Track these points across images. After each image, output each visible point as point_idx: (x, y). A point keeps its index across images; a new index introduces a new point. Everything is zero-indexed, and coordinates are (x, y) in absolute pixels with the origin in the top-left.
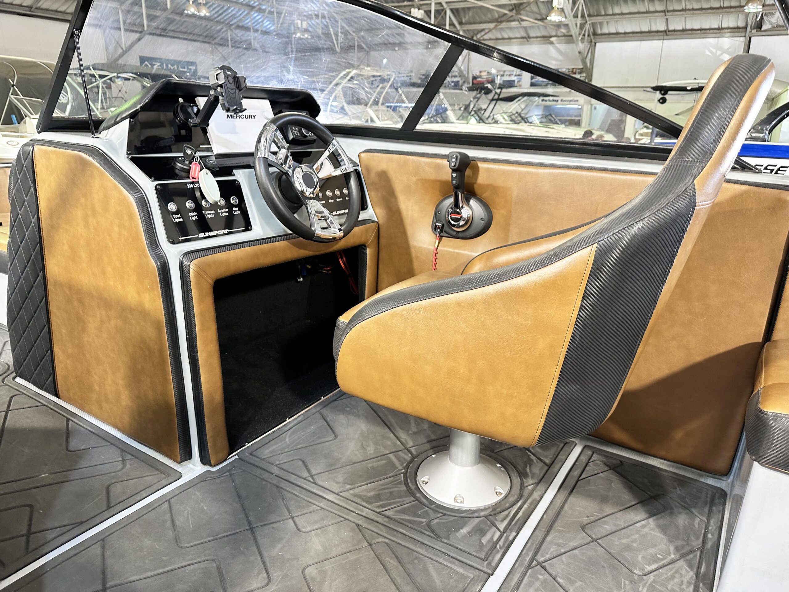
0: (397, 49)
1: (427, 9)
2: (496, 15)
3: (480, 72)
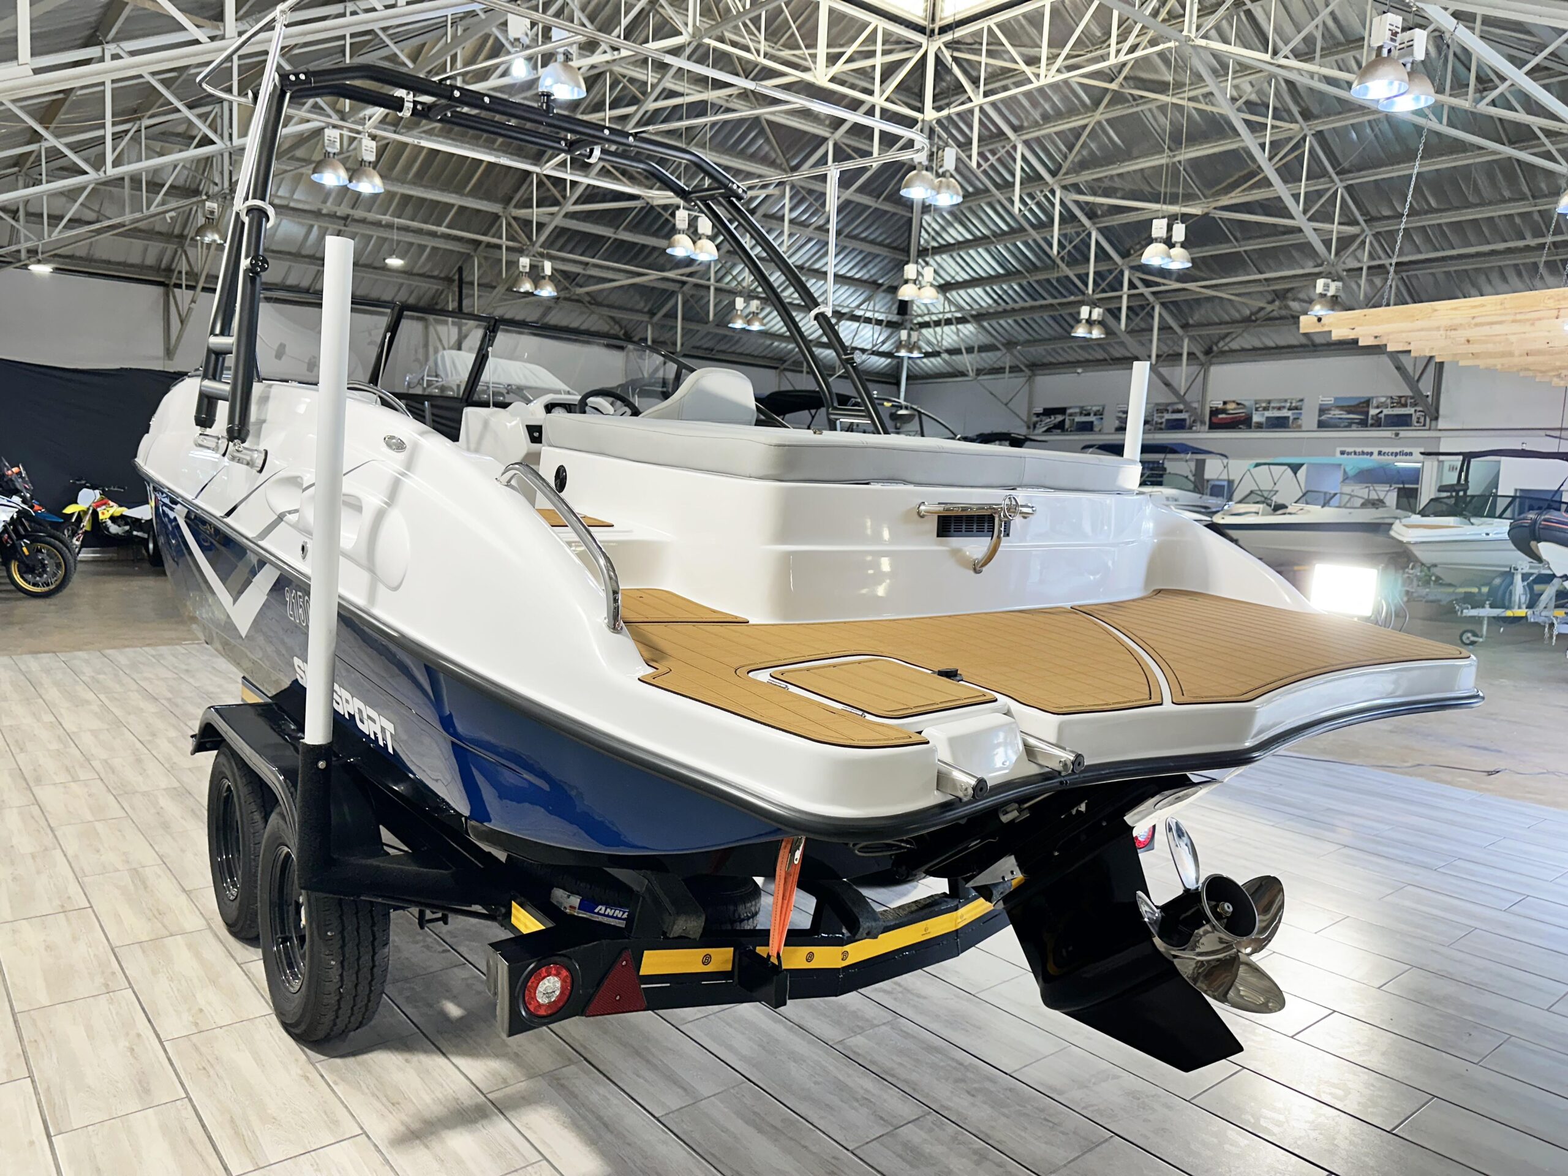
0: (1079, 370)
1: (1112, 306)
2: (1248, 312)
3: (1225, 403)
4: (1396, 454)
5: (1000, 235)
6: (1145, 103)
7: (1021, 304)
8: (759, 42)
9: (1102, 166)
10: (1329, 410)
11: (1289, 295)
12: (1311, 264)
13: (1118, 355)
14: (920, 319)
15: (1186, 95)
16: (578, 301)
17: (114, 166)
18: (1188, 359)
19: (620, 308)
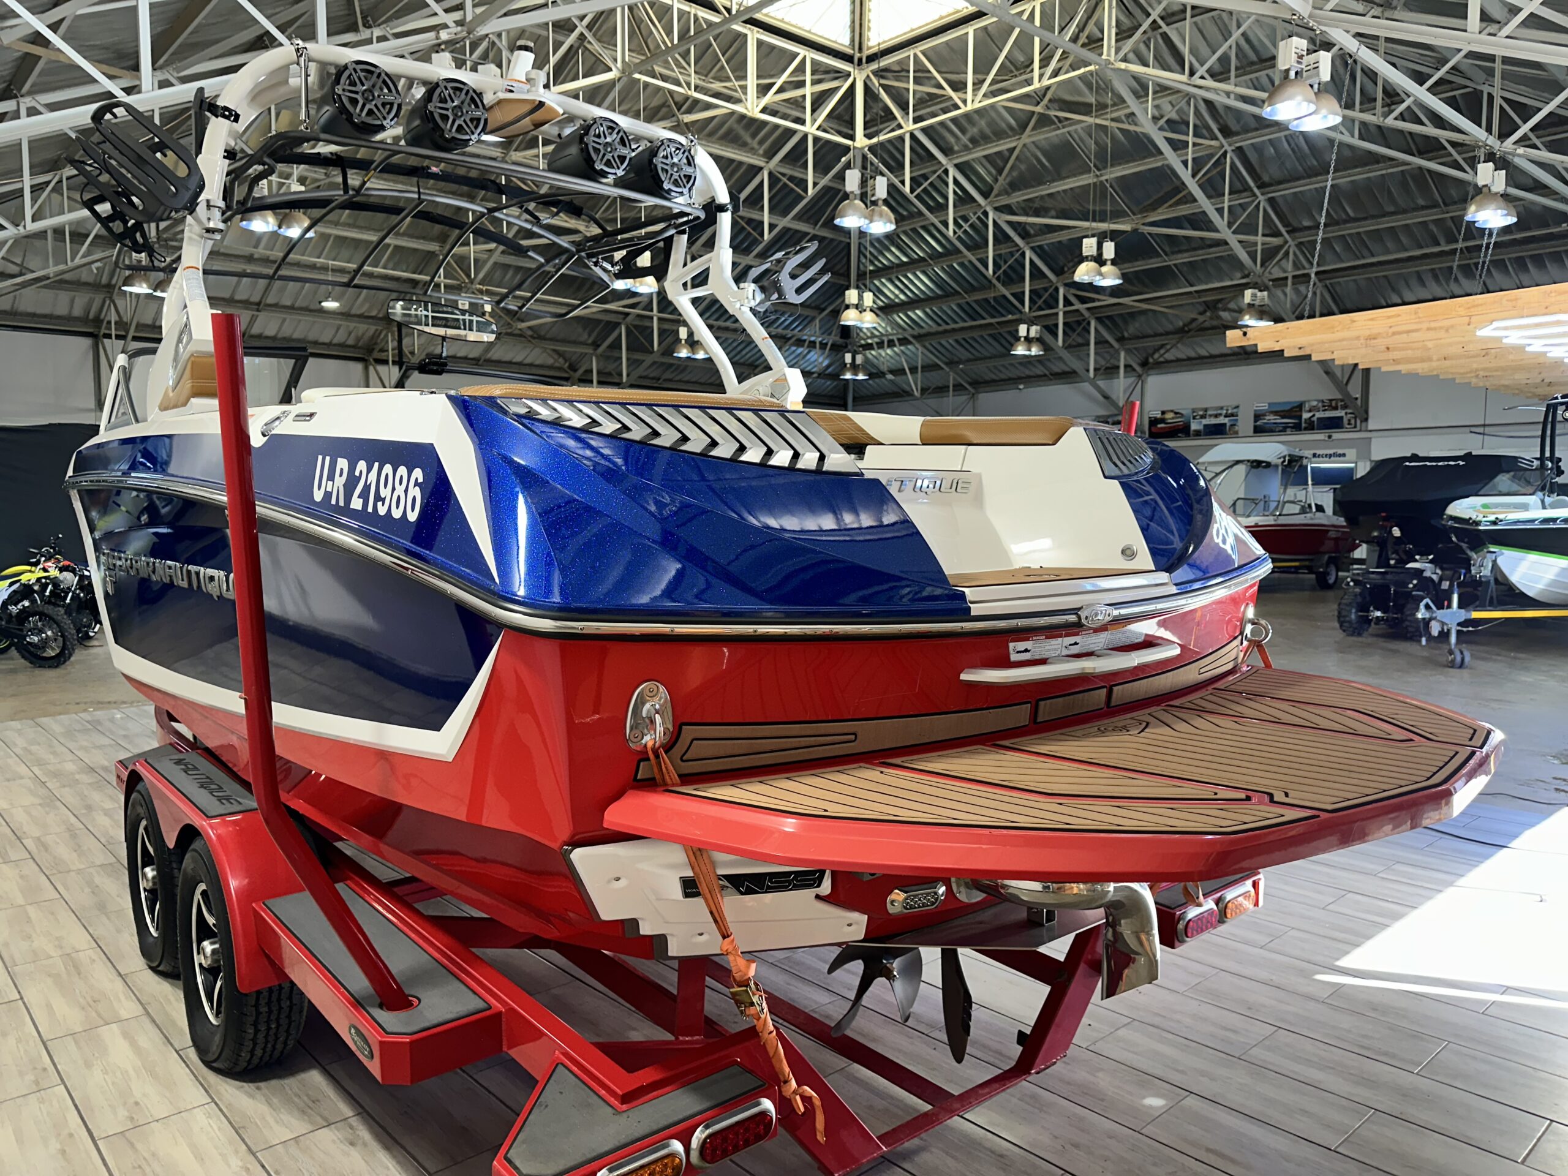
4: (1330, 456)
5: (935, 256)
6: (1070, 125)
7: (962, 324)
8: (690, 75)
9: (1033, 186)
10: (1264, 415)
11: (1220, 305)
12: (1239, 275)
13: (1056, 370)
14: (863, 342)
15: (1108, 116)
16: (521, 336)
17: (33, 221)
18: (1125, 372)
19: (564, 341)
